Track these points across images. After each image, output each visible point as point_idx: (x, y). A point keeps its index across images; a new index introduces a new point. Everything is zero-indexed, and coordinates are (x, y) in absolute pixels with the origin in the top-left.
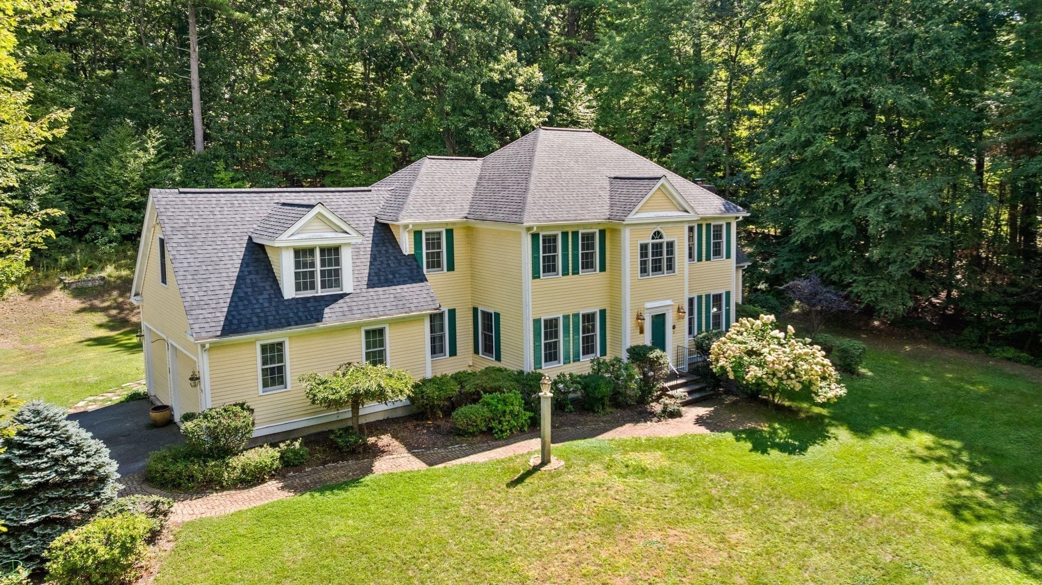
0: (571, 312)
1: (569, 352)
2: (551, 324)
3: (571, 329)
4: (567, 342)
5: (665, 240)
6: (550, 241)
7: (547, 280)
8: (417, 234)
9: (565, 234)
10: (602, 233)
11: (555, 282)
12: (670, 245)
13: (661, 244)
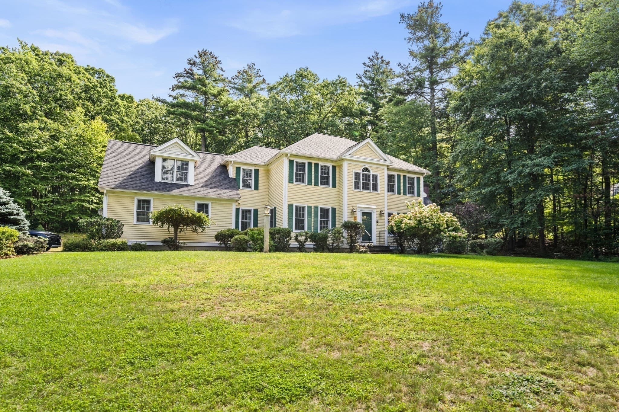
0: (313, 205)
1: (311, 226)
2: (300, 210)
3: (313, 214)
4: (310, 221)
5: (372, 173)
6: (301, 166)
7: (297, 185)
8: (238, 169)
9: (310, 164)
10: (334, 168)
11: (303, 187)
12: (375, 177)
13: (369, 176)
